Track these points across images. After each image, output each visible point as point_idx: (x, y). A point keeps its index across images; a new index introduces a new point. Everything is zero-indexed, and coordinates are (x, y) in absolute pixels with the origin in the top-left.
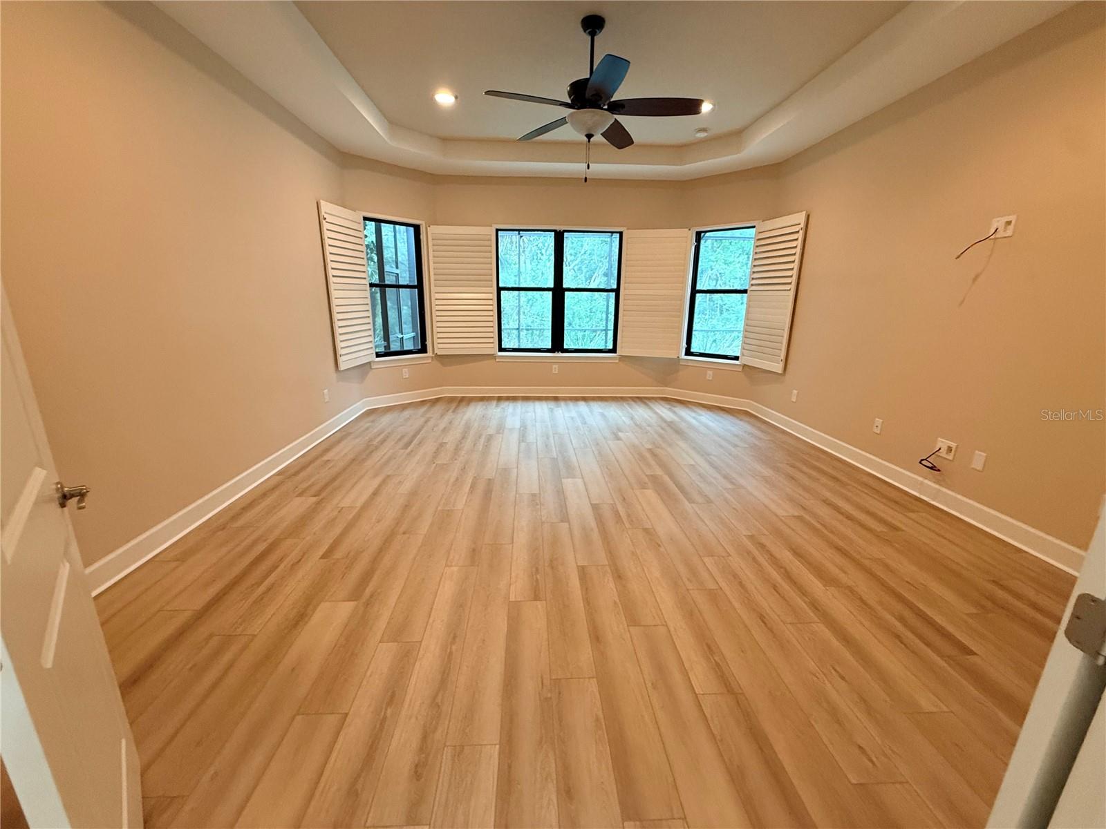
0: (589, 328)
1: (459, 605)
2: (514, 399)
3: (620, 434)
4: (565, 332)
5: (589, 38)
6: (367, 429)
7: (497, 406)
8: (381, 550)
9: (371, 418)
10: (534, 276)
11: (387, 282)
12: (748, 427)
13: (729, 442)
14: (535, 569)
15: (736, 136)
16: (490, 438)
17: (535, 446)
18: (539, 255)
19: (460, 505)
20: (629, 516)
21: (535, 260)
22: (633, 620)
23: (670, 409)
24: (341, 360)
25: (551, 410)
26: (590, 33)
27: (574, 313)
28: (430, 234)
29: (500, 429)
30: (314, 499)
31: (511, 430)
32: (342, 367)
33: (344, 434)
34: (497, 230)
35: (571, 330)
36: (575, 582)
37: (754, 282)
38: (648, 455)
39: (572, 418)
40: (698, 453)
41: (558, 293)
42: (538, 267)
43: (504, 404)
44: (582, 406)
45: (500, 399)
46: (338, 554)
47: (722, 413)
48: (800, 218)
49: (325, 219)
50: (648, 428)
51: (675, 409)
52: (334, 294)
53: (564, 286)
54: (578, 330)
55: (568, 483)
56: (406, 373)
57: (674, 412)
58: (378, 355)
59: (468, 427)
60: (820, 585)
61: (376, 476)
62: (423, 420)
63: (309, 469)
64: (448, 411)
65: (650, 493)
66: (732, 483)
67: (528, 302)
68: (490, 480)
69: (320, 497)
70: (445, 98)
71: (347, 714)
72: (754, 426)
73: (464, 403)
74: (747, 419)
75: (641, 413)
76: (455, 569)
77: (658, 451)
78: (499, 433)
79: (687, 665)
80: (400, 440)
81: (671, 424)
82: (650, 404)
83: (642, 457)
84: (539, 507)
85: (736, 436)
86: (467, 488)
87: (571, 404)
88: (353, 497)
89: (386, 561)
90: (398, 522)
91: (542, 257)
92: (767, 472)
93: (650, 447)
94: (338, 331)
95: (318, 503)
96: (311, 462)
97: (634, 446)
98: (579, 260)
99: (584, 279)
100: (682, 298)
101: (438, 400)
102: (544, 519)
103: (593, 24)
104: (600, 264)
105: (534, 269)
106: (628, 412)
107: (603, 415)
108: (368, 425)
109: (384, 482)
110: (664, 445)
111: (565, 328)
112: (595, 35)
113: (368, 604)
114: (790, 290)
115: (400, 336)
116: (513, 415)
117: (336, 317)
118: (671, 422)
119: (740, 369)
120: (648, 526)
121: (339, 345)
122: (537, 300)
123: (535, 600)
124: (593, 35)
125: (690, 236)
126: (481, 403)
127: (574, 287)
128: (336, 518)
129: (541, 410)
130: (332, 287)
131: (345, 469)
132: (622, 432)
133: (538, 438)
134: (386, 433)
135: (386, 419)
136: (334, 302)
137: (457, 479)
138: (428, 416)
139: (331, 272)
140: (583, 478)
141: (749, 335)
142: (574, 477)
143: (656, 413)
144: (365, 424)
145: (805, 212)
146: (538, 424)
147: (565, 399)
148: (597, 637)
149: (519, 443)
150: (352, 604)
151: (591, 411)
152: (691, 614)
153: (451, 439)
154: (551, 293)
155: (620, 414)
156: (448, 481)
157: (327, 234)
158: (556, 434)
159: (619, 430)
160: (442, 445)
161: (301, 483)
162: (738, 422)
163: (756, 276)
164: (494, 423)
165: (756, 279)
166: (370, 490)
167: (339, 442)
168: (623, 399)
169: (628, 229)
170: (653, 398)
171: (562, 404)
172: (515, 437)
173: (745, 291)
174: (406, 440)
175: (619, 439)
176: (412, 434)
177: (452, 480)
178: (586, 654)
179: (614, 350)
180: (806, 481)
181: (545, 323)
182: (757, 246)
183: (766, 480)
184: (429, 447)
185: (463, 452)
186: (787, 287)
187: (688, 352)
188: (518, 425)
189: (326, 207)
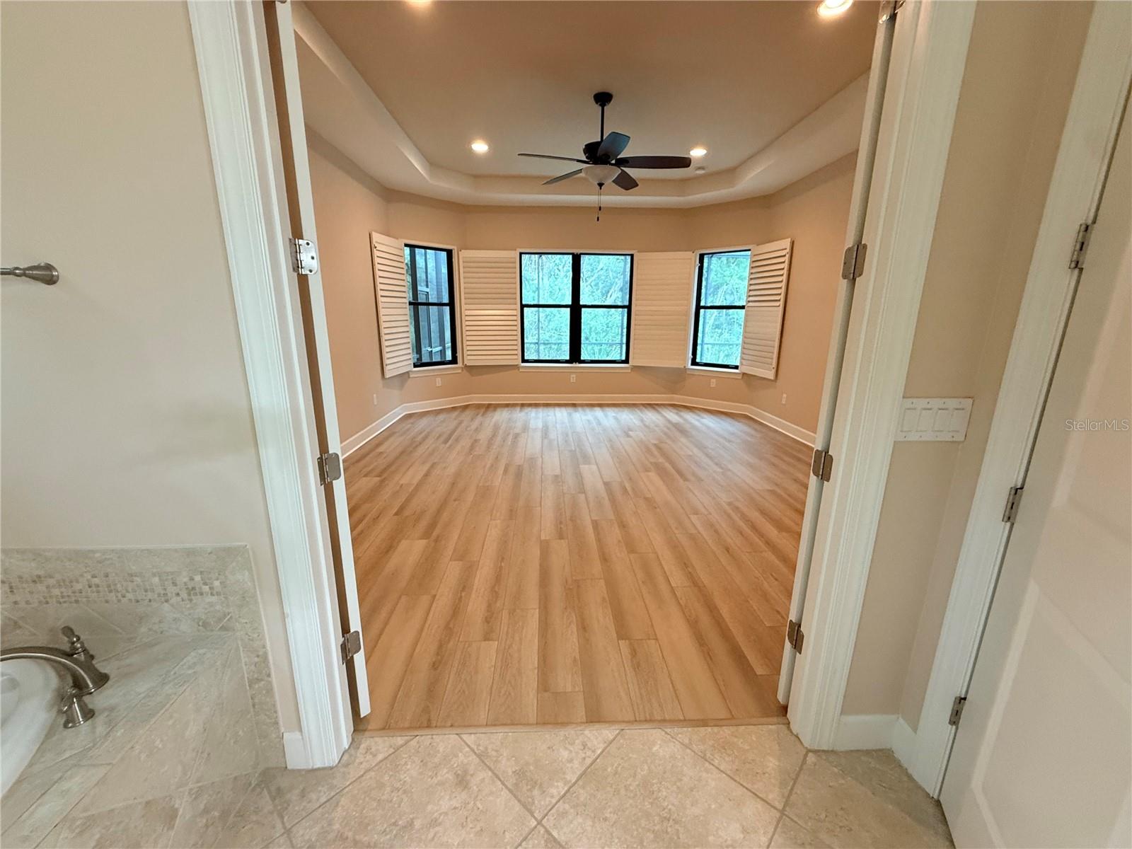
0: (606, 342)
1: (504, 543)
2: (536, 405)
3: (630, 433)
4: (582, 346)
5: (600, 108)
6: (408, 430)
7: (521, 411)
8: (439, 512)
9: (411, 421)
10: (551, 292)
11: (419, 301)
12: (746, 428)
13: (725, 438)
14: (559, 522)
15: (730, 173)
16: (516, 436)
17: (556, 443)
18: (557, 271)
19: (497, 482)
20: (633, 489)
21: (553, 276)
22: (631, 549)
23: (677, 414)
24: (387, 368)
25: (570, 415)
26: (600, 105)
27: (591, 328)
28: (461, 257)
29: (525, 428)
30: (378, 479)
31: (535, 430)
32: (388, 375)
33: (390, 433)
34: (521, 254)
35: (589, 344)
36: (590, 530)
37: (751, 299)
38: (653, 449)
39: (588, 421)
40: (696, 446)
41: (576, 309)
42: (556, 283)
43: (527, 410)
44: (598, 412)
45: (523, 405)
46: (407, 513)
47: (724, 417)
48: (786, 243)
49: (376, 247)
50: (656, 428)
51: (682, 414)
52: (382, 312)
53: (581, 303)
54: (595, 344)
55: (585, 468)
56: (439, 382)
57: (681, 417)
58: (415, 366)
59: (496, 428)
60: (776, 532)
61: (424, 463)
62: (455, 423)
63: (367, 459)
64: (477, 415)
65: (653, 475)
66: (722, 468)
67: (546, 318)
68: (519, 466)
69: (383, 477)
70: (480, 147)
71: (435, 596)
72: (750, 426)
73: (491, 409)
74: (747, 421)
75: (651, 416)
76: (498, 521)
77: (662, 445)
78: (524, 432)
79: (668, 573)
80: (438, 438)
81: (677, 427)
82: (660, 410)
83: (648, 450)
84: (561, 484)
85: (733, 434)
86: (501, 471)
87: (588, 410)
88: (410, 476)
89: (445, 516)
90: (449, 493)
91: (559, 273)
92: (752, 460)
93: (655, 442)
94: (385, 344)
95: (382, 481)
96: (368, 454)
97: (641, 441)
98: (596, 275)
99: (600, 295)
100: (687, 314)
101: (466, 407)
102: (565, 491)
103: (603, 99)
104: (617, 280)
105: (552, 285)
106: (639, 416)
107: (616, 418)
108: (409, 426)
109: (433, 466)
110: (668, 441)
111: (582, 342)
112: (605, 105)
113: (437, 540)
114: (779, 306)
115: (430, 349)
116: (536, 418)
117: (383, 331)
118: (676, 424)
119: (740, 377)
120: (649, 496)
121: (386, 356)
122: (555, 315)
123: (560, 539)
124: (603, 106)
125: (693, 259)
126: (506, 409)
127: (590, 304)
128: (398, 492)
129: (560, 415)
130: (380, 305)
131: (397, 458)
132: (632, 431)
133: (559, 436)
134: (425, 432)
135: (423, 422)
136: (382, 318)
137: (492, 466)
138: (460, 419)
139: (380, 293)
140: (597, 464)
141: (746, 346)
142: (589, 463)
143: (665, 417)
144: (407, 425)
145: (790, 239)
146: (558, 426)
147: (582, 405)
148: (605, 559)
149: (542, 440)
150: (424, 542)
151: (606, 416)
152: (674, 546)
153: (483, 436)
154: (569, 309)
155: (632, 417)
156: (485, 467)
157: (377, 260)
158: (574, 432)
159: (630, 430)
160: (476, 441)
161: (363, 468)
162: (736, 423)
163: (752, 293)
164: (519, 425)
165: (752, 296)
166: (422, 474)
167: (387, 438)
168: (634, 405)
169: (638, 252)
170: (662, 404)
171: (580, 409)
172: (538, 435)
173: (743, 307)
174: (445, 436)
175: (628, 436)
176: (449, 432)
177: (488, 466)
178: (597, 568)
179: (626, 361)
180: (784, 467)
181: (563, 337)
182: (752, 267)
183: (751, 466)
184: (465, 443)
185: (495, 447)
186: (777, 304)
187: (694, 363)
188: (540, 425)
189: (377, 237)
